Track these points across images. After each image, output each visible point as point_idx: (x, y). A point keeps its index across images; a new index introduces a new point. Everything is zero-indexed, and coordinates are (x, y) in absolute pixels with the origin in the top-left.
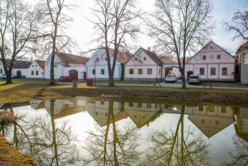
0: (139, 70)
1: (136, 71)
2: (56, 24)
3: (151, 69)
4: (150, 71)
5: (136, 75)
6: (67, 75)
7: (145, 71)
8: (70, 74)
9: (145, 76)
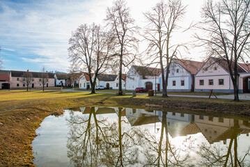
0: (210, 80)
1: (206, 82)
2: (122, 45)
3: (223, 80)
4: (221, 82)
5: (206, 87)
6: (144, 86)
7: (216, 82)
8: (147, 86)
9: (216, 87)
